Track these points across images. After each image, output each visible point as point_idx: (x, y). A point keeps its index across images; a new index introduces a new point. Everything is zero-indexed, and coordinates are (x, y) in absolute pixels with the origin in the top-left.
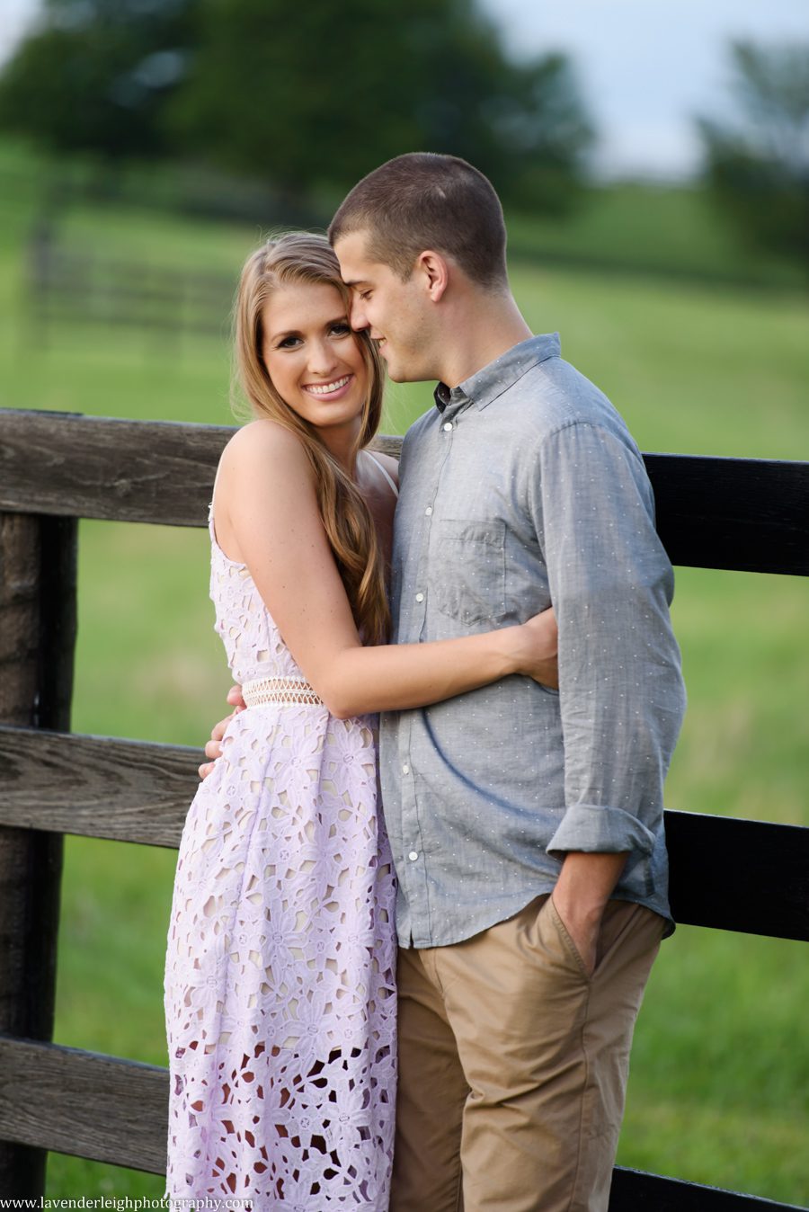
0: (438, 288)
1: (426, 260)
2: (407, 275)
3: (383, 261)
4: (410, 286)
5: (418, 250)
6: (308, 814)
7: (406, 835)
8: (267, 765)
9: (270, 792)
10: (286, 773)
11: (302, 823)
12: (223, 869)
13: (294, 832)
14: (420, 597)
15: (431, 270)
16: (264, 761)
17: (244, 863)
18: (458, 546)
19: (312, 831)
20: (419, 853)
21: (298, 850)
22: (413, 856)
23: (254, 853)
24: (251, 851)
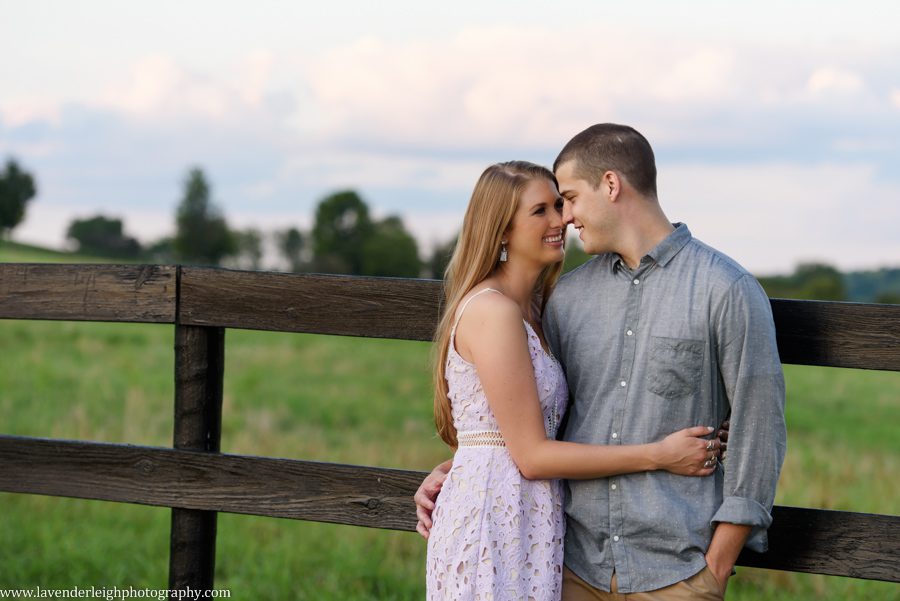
0: (615, 193)
1: (608, 176)
2: (597, 186)
3: (583, 178)
4: (598, 193)
5: (604, 171)
6: (516, 510)
7: (612, 526)
8: (488, 481)
9: (491, 497)
10: (499, 486)
11: (512, 516)
12: (467, 545)
13: (507, 521)
14: (623, 384)
15: (611, 183)
16: (486, 479)
17: (479, 541)
18: (672, 353)
19: (517, 520)
20: (620, 537)
21: (510, 532)
22: (616, 538)
23: (485, 534)
24: (483, 533)
